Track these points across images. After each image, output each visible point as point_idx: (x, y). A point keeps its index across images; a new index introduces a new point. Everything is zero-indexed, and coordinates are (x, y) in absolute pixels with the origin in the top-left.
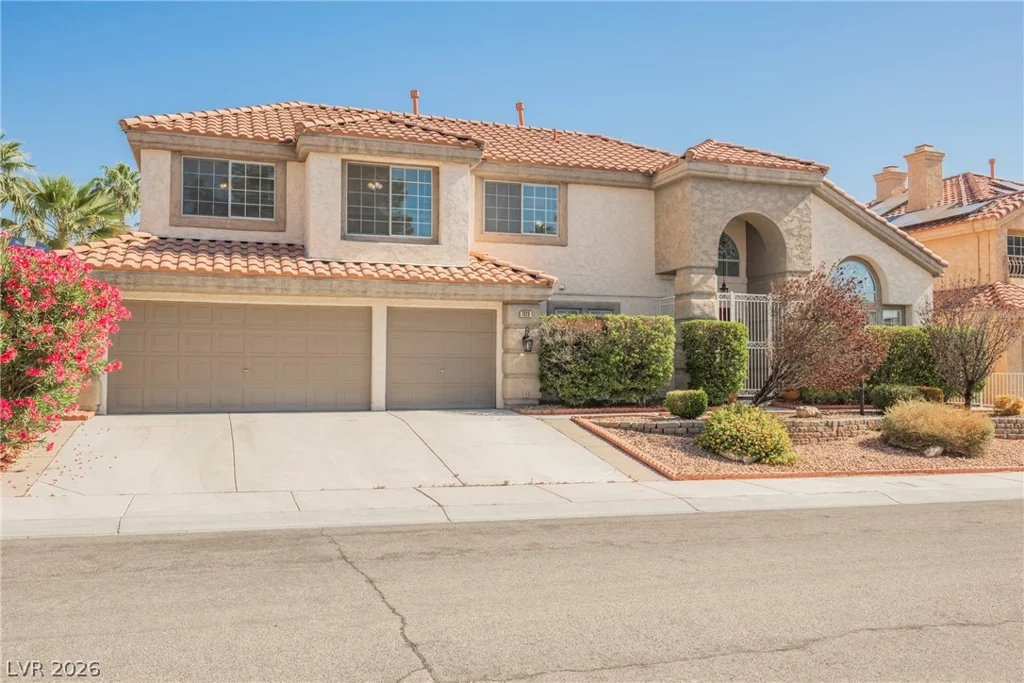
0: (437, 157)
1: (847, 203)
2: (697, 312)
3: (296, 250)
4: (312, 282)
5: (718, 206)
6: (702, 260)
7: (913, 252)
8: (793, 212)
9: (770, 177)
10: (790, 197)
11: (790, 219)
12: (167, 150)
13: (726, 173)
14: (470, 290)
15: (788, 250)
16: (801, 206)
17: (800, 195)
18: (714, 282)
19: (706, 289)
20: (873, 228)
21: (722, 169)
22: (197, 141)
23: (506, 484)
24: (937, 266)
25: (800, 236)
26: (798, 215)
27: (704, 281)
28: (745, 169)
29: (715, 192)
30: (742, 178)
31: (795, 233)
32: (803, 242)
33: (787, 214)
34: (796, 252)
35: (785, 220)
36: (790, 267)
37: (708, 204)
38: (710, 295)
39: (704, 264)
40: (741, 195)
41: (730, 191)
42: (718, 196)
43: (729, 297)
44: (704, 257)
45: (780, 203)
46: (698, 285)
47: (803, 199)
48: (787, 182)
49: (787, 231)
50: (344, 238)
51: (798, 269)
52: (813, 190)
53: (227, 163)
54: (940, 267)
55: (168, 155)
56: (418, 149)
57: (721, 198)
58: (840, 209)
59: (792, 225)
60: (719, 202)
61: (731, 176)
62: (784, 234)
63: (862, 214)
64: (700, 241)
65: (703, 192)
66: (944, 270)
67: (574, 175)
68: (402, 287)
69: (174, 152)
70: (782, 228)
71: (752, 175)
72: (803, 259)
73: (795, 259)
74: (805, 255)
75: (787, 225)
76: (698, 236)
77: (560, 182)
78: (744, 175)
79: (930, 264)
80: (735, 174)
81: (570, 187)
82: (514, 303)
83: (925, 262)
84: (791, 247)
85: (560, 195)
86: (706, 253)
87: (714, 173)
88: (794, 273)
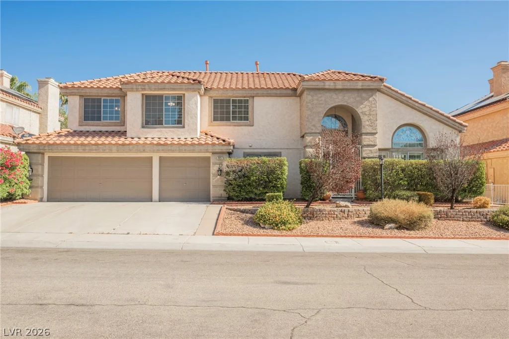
0: (181, 89)
1: (400, 96)
2: (308, 155)
3: (123, 133)
4: (121, 146)
5: (321, 102)
6: (312, 129)
7: (443, 119)
8: (366, 103)
9: (350, 86)
10: (364, 95)
11: (364, 106)
12: (77, 95)
14: (192, 148)
15: (363, 122)
16: (371, 99)
17: (370, 94)
20: (417, 108)
21: (322, 84)
22: (87, 91)
23: (128, 234)
24: (460, 126)
25: (370, 115)
26: (369, 104)
27: (313, 140)
28: (335, 83)
29: (319, 96)
30: (333, 87)
31: (367, 113)
32: (372, 118)
33: (362, 104)
34: (367, 123)
35: (361, 107)
36: (364, 131)
37: (315, 102)
39: (313, 131)
40: (334, 96)
41: (328, 94)
42: (321, 97)
44: (314, 128)
45: (358, 99)
46: (309, 142)
47: (372, 96)
48: (360, 87)
49: (362, 113)
50: (143, 127)
51: (368, 131)
52: (379, 90)
53: (101, 99)
54: (462, 127)
55: (78, 97)
56: (172, 87)
57: (323, 98)
58: (396, 99)
59: (365, 110)
60: (322, 100)
61: (327, 87)
62: (361, 115)
63: (410, 101)
64: (310, 120)
65: (312, 96)
66: (465, 129)
67: (255, 92)
68: (160, 148)
69: (80, 96)
70: (359, 111)
71: (339, 85)
72: (372, 126)
73: (367, 127)
74: (373, 124)
75: (362, 109)
76: (310, 118)
77: (251, 96)
78: (335, 86)
79: (455, 125)
80: (329, 86)
81: (255, 98)
82: (214, 153)
83: (452, 125)
84: (365, 121)
85: (250, 102)
86: (314, 126)
87: (317, 86)
88: (367, 134)
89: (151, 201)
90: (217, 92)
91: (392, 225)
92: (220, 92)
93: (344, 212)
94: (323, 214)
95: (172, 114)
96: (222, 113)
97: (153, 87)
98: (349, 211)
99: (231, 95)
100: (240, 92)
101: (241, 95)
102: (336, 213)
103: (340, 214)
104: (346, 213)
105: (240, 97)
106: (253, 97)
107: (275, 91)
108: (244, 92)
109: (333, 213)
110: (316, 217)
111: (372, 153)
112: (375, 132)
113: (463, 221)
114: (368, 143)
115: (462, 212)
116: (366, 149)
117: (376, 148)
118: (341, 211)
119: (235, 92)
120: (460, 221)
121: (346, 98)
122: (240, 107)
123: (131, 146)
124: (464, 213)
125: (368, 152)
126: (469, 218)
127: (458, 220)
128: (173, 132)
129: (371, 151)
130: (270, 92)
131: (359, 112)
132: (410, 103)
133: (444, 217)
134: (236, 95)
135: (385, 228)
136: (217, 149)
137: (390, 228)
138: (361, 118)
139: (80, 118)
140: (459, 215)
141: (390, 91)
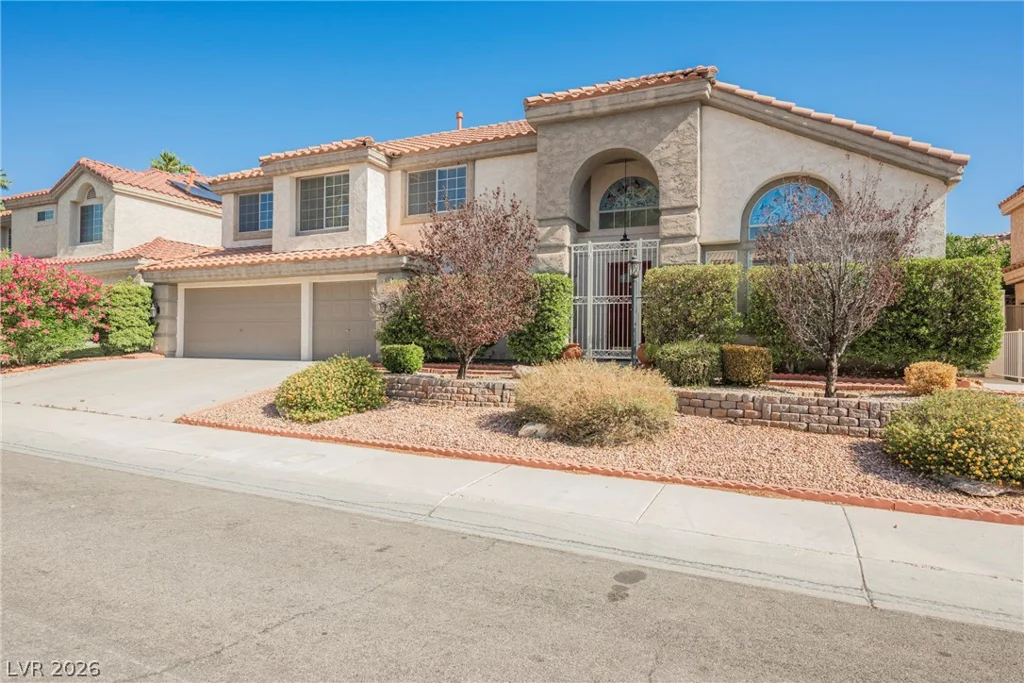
1: (760, 107)
2: (542, 267)
3: (268, 249)
4: (250, 268)
5: (568, 150)
6: (549, 211)
7: (887, 152)
8: (671, 137)
9: (628, 102)
10: (666, 119)
11: (664, 145)
12: (232, 193)
13: (570, 112)
14: (342, 265)
15: (661, 183)
16: (681, 127)
17: (680, 114)
18: (566, 234)
19: (553, 242)
20: (807, 131)
21: (566, 108)
24: (943, 165)
25: (679, 163)
26: (677, 139)
27: (551, 233)
28: (593, 101)
29: (565, 135)
30: (590, 112)
31: (672, 161)
32: (684, 172)
33: (660, 141)
34: (672, 184)
35: (657, 148)
36: (663, 204)
37: (556, 151)
38: (560, 247)
39: (551, 215)
40: (598, 132)
41: (583, 130)
42: (569, 138)
43: (586, 248)
44: (553, 208)
45: (651, 130)
46: (545, 238)
47: (685, 118)
48: (653, 102)
49: (660, 161)
50: (297, 234)
51: (675, 204)
52: (703, 103)
53: (258, 195)
54: (951, 167)
55: (232, 195)
57: (572, 141)
58: (753, 118)
59: (667, 153)
60: (570, 145)
61: (576, 113)
62: (657, 166)
63: (787, 116)
64: (546, 192)
65: (551, 139)
66: (961, 170)
67: (473, 151)
68: (300, 266)
69: (236, 193)
70: (652, 159)
71: (604, 106)
72: (684, 191)
73: (671, 193)
74: (686, 188)
75: (661, 153)
76: (544, 187)
77: (467, 161)
78: (594, 108)
79: (928, 165)
80: (581, 110)
81: (479, 163)
82: (381, 272)
83: (916, 165)
84: (667, 180)
85: (468, 172)
86: (553, 203)
87: (556, 114)
88: (673, 210)
89: (300, 360)
90: (410, 159)
91: (540, 428)
92: (416, 159)
93: (493, 389)
94: (446, 391)
95: (336, 209)
96: (423, 198)
98: (504, 388)
100: (449, 154)
101: (450, 160)
102: (474, 391)
103: (483, 393)
104: (498, 392)
105: (452, 164)
106: (474, 161)
107: (508, 144)
108: (455, 153)
109: (468, 390)
110: (432, 398)
111: (682, 254)
112: (691, 204)
113: (807, 430)
114: (673, 232)
115: (809, 405)
116: (669, 245)
117: (695, 241)
118: (488, 388)
119: (438, 155)
120: (796, 429)
121: (623, 132)
122: (452, 184)
123: (263, 267)
124: (815, 408)
125: (674, 252)
126: (829, 423)
127: (790, 427)
128: (332, 238)
129: (680, 249)
130: (499, 146)
131: (652, 161)
132: (786, 120)
133: (751, 416)
134: (444, 160)
135: (520, 433)
136: (382, 263)
137: (533, 435)
138: (658, 174)
139: (235, 227)
140: (797, 411)
141: (733, 99)
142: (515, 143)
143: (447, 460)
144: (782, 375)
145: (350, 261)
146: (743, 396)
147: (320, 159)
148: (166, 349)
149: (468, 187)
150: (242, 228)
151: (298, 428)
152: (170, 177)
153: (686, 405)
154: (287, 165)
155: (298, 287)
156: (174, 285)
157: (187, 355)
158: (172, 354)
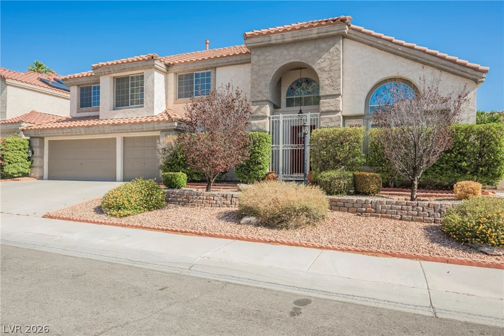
0: (139, 68)
1: (375, 39)
2: (254, 128)
3: (97, 117)
4: (87, 128)
5: (268, 62)
6: (258, 97)
7: (444, 65)
8: (326, 55)
9: (302, 36)
10: (323, 45)
11: (322, 60)
12: (74, 85)
13: (270, 41)
14: (140, 127)
15: (321, 81)
16: (332, 50)
17: (331, 42)
18: (267, 109)
19: (260, 114)
20: (401, 53)
21: (267, 39)
24: (475, 73)
25: (330, 70)
26: (330, 57)
27: (259, 109)
28: (283, 35)
29: (267, 54)
30: (281, 41)
31: (327, 69)
32: (333, 75)
33: (320, 58)
34: (327, 82)
35: (318, 62)
36: (322, 93)
37: (262, 62)
38: (264, 117)
39: (259, 99)
40: (285, 52)
41: (277, 51)
42: (269, 56)
43: (279, 118)
44: (260, 95)
45: (315, 51)
46: (256, 112)
47: (334, 45)
48: (316, 36)
49: (320, 69)
50: (114, 109)
51: (328, 93)
52: (344, 37)
53: (91, 87)
54: (479, 73)
55: (76, 87)
57: (271, 57)
58: (371, 45)
59: (324, 65)
60: (269, 59)
61: (273, 42)
62: (318, 72)
63: (390, 45)
64: (256, 86)
65: (258, 56)
66: (484, 75)
67: (215, 62)
68: (116, 127)
69: (78, 85)
70: (316, 68)
71: (288, 37)
72: (333, 86)
73: (326, 87)
74: (334, 84)
75: (320, 65)
76: (255, 83)
77: (211, 68)
78: (283, 38)
79: (467, 73)
80: (276, 40)
81: (217, 69)
82: (162, 131)
83: (460, 73)
84: (324, 80)
85: (212, 75)
86: (260, 92)
87: (262, 42)
88: (327, 96)
89: (116, 181)
90: (179, 67)
91: (253, 219)
92: (182, 67)
93: (226, 197)
94: (200, 199)
95: (136, 94)
96: (186, 89)
97: (116, 69)
98: (232, 197)
99: (192, 68)
100: (201, 64)
101: (202, 67)
102: (215, 198)
103: (221, 199)
104: (229, 199)
105: (203, 69)
106: (216, 68)
107: (235, 58)
108: (204, 63)
109: (212, 198)
110: (192, 202)
111: (332, 121)
112: (338, 93)
113: (401, 219)
114: (327, 109)
115: (402, 205)
116: (325, 116)
117: (339, 114)
118: (223, 196)
119: (195, 65)
120: (395, 219)
121: (299, 52)
122: (203, 81)
123: (94, 128)
124: (405, 207)
125: (327, 120)
126: (413, 215)
127: (392, 218)
128: (134, 112)
129: (331, 118)
130: (230, 59)
131: (316, 69)
132: (390, 47)
133: (370, 212)
134: (199, 67)
135: (241, 222)
136: (163, 126)
137: (249, 223)
138: (319, 76)
139: (78, 106)
140: (395, 208)
141: (361, 35)
142: (238, 58)
143: (200, 237)
144: (387, 188)
145: (144, 125)
146: (366, 200)
147: (127, 66)
148: (38, 175)
149: (212, 83)
150: (82, 106)
151: (114, 220)
152: (40, 76)
153: (335, 206)
154: (108, 69)
155: (115, 139)
156: (42, 138)
157: (50, 178)
158: (41, 178)
